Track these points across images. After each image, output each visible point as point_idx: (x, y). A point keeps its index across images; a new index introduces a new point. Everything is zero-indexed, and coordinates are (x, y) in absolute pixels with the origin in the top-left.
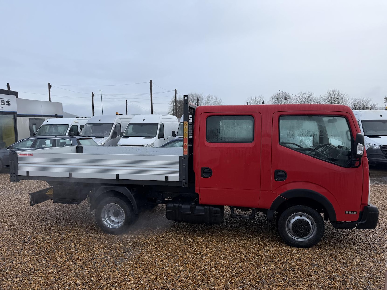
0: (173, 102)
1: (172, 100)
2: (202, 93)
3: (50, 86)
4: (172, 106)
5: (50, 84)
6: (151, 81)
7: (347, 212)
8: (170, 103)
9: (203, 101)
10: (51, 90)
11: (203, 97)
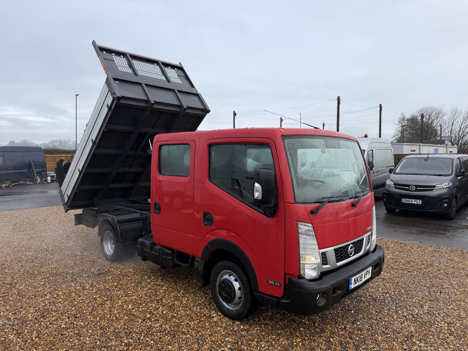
0: (401, 121)
1: (400, 119)
2: (444, 106)
3: (235, 114)
4: (399, 126)
5: (235, 112)
6: (339, 97)
7: (270, 282)
8: (397, 123)
9: (445, 117)
10: (235, 117)
11: (445, 112)
